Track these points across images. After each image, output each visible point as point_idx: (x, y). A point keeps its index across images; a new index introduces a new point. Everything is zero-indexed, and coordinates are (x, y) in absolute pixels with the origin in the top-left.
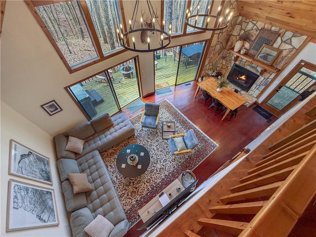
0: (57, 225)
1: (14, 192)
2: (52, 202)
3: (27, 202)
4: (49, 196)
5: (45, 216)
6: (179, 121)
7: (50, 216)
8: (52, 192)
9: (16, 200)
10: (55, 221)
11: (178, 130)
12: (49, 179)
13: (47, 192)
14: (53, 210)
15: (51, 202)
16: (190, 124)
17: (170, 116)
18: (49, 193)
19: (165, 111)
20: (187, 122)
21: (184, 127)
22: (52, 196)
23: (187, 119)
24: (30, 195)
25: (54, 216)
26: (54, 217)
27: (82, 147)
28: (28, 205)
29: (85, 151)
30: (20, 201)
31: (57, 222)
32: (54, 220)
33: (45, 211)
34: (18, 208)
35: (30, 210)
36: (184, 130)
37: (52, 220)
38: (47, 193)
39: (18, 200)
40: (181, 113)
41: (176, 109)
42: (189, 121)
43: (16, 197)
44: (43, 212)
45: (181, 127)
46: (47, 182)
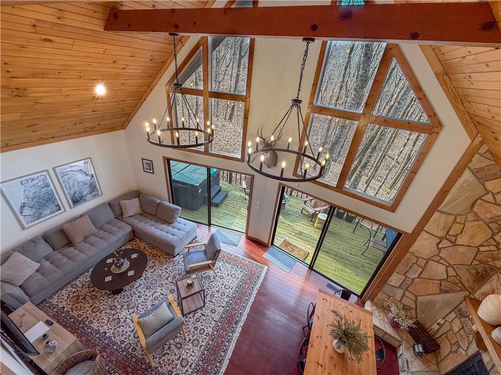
0: (23, 228)
1: (38, 177)
2: (49, 214)
3: (33, 190)
4: (54, 208)
5: (27, 211)
6: (228, 308)
7: (30, 217)
8: (63, 210)
9: (30, 181)
10: (27, 224)
11: (208, 316)
12: (76, 201)
13: (58, 205)
14: (39, 217)
15: (49, 212)
16: (231, 334)
17: (233, 289)
18: (58, 208)
19: (240, 277)
20: (234, 326)
21: (219, 324)
22: (57, 211)
23: (241, 324)
24: (43, 190)
25: (33, 220)
26: (31, 222)
27: (131, 214)
28: (31, 192)
29: (128, 219)
30: (32, 184)
31: (26, 226)
32: (28, 222)
33: (34, 210)
34: (22, 185)
35: (26, 195)
36: (212, 326)
37: (27, 220)
38: (56, 206)
39: (31, 182)
40: (250, 304)
41: (255, 292)
42: (239, 329)
43: (33, 180)
44: (31, 207)
45: (217, 317)
46: (70, 202)
